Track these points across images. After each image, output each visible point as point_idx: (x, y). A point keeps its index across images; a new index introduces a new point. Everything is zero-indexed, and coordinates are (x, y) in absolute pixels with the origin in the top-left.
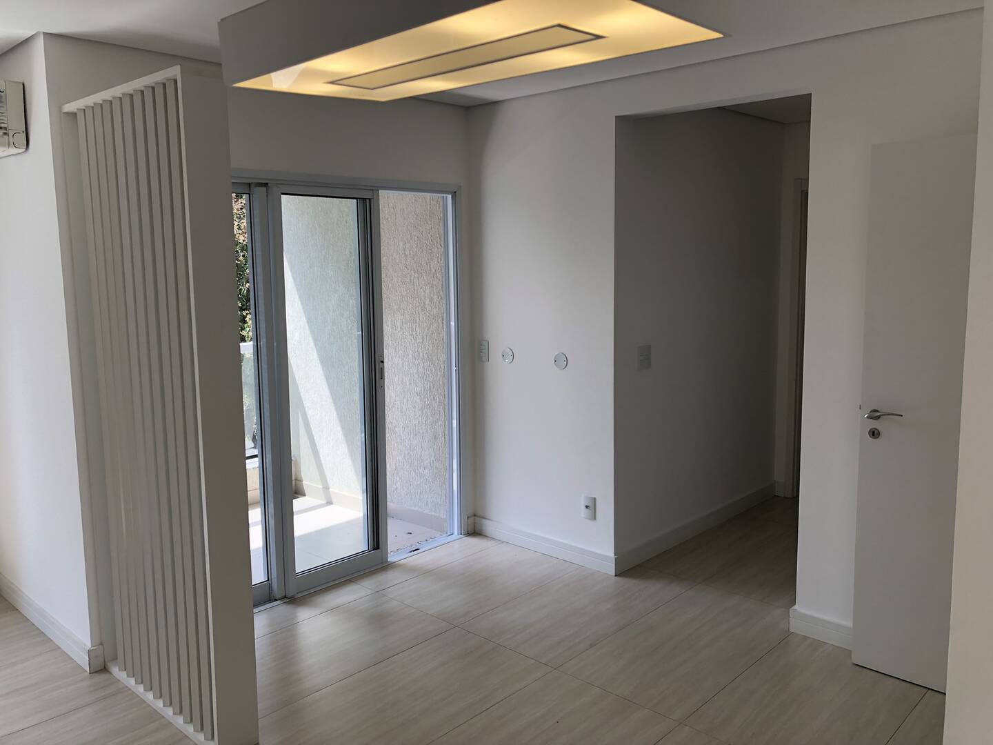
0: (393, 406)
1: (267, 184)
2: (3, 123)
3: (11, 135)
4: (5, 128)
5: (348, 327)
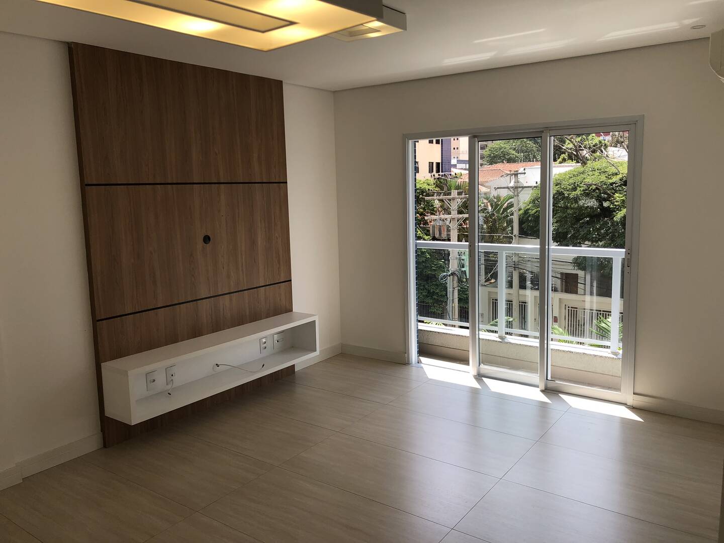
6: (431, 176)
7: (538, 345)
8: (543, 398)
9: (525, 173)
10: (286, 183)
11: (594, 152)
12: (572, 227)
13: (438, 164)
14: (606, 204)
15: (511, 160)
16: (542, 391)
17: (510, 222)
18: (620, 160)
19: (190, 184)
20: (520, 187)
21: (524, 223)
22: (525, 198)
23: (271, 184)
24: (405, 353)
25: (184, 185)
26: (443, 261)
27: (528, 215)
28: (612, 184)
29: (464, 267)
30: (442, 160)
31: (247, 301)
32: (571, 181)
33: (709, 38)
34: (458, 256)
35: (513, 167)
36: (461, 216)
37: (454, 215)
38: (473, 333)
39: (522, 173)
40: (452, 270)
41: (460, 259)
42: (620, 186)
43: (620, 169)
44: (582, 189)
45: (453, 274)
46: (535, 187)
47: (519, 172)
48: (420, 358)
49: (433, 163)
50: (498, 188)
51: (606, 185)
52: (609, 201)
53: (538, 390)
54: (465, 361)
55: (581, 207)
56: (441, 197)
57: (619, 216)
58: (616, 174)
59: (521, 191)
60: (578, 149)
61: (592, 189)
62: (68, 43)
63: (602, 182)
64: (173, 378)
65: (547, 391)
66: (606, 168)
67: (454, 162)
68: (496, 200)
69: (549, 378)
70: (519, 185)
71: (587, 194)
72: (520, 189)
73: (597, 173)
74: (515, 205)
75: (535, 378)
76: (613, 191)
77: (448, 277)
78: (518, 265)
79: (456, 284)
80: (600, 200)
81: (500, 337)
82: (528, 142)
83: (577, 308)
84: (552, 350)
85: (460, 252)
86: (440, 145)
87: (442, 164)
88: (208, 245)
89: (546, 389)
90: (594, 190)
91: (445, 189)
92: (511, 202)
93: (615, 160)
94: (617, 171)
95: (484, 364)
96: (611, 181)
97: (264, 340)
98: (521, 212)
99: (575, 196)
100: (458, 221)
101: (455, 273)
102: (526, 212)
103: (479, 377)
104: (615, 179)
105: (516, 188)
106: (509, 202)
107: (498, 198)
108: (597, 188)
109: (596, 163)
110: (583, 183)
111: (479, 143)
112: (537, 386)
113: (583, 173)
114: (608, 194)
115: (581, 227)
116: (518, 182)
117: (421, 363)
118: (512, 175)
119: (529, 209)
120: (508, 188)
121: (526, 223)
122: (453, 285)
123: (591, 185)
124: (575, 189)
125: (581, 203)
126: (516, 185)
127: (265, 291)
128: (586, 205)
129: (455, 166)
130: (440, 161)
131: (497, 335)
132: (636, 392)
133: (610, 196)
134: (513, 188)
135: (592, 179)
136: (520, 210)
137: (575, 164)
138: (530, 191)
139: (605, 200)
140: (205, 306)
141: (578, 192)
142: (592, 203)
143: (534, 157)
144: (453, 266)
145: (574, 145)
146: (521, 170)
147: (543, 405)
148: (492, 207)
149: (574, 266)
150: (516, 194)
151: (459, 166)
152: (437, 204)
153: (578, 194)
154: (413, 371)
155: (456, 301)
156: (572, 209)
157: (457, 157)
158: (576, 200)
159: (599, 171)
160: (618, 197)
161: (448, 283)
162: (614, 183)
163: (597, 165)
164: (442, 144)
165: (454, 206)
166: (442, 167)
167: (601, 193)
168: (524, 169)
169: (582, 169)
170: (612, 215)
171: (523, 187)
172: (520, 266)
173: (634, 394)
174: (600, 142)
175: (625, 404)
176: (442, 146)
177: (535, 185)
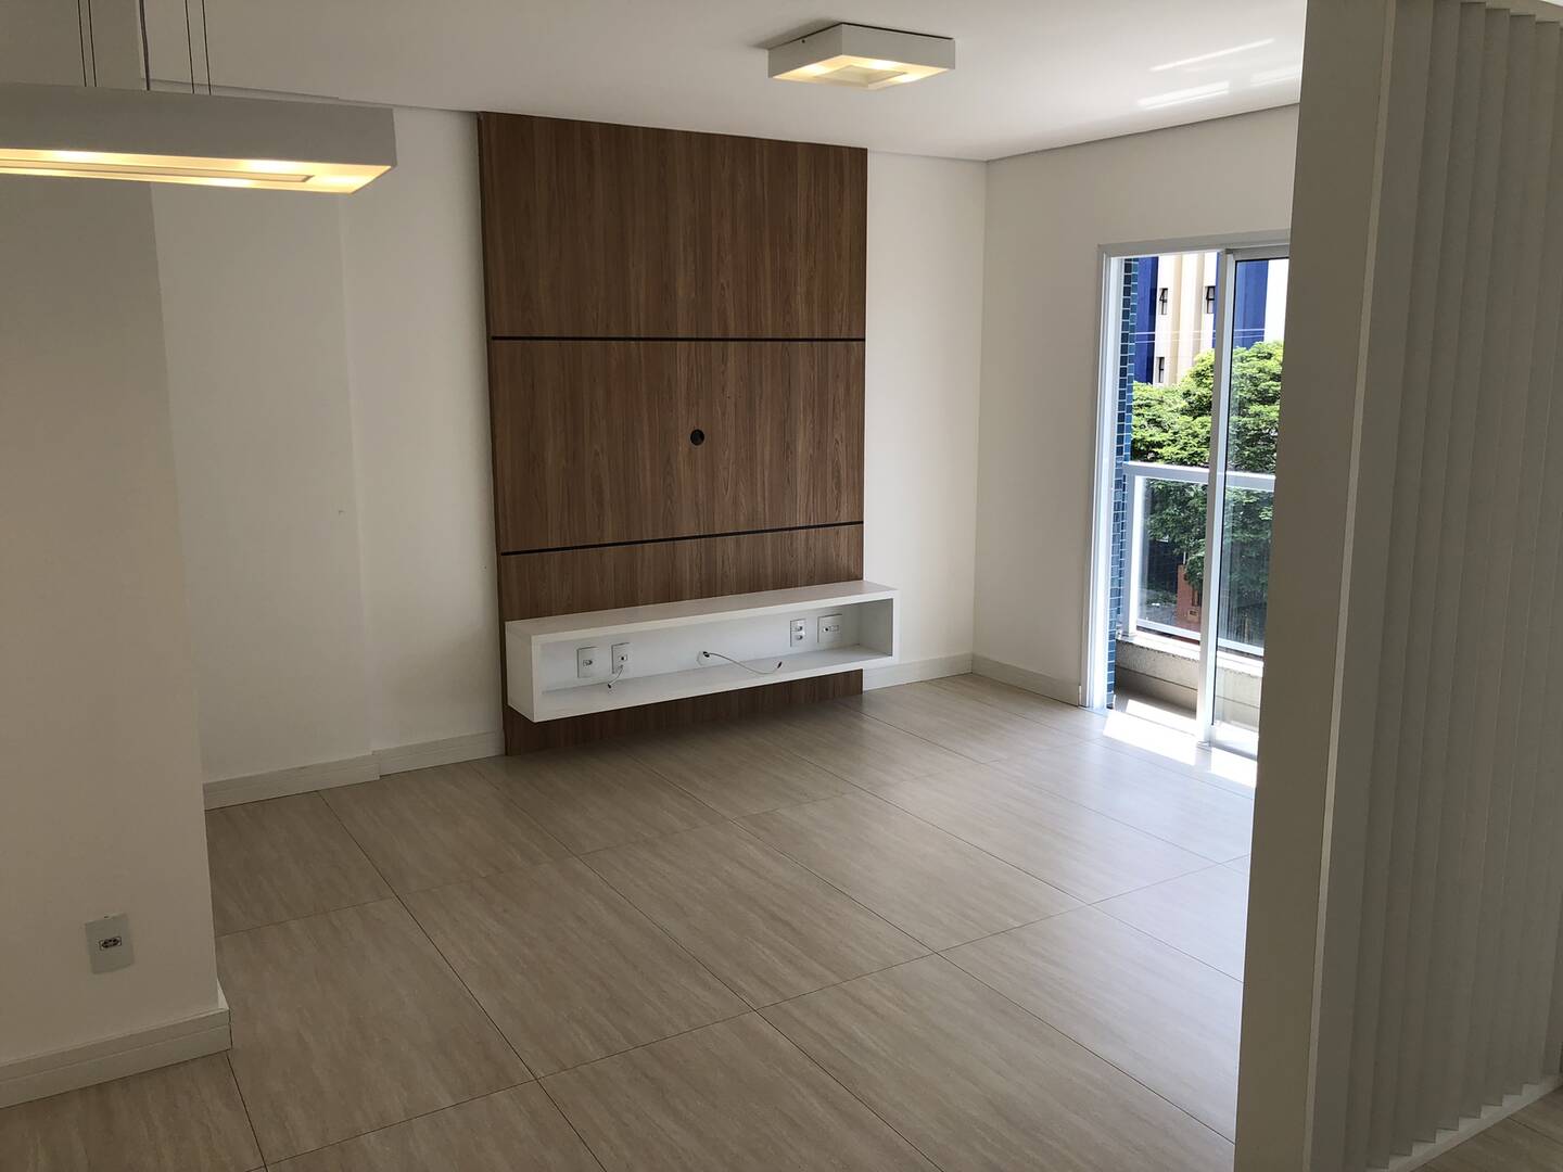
10: (864, 340)
19: (671, 339)
23: (830, 343)
24: (1080, 684)
25: (659, 342)
31: (770, 552)
54: (1189, 709)
62: (477, 113)
64: (623, 663)
88: (699, 446)
97: (799, 624)
103: (1209, 745)
127: (807, 539)
140: (687, 550)
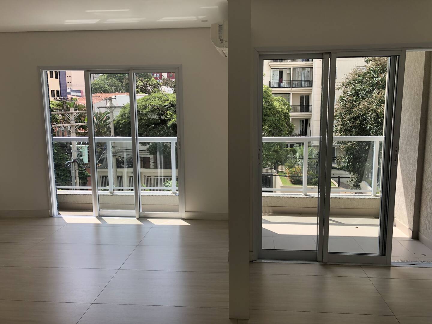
0: (429, 180)
1: (330, 53)
2: (221, 38)
3: (224, 43)
4: (222, 40)
5: (411, 131)
6: (54, 98)
7: (134, 194)
8: (139, 223)
9: (116, 99)
11: (154, 87)
12: (145, 130)
13: (58, 92)
14: (163, 117)
15: (105, 91)
16: (137, 219)
17: (109, 128)
18: (169, 93)
20: (113, 107)
21: (118, 129)
22: (117, 113)
24: (49, 210)
26: (66, 154)
27: (119, 124)
28: (165, 106)
29: (81, 157)
30: (60, 89)
32: (143, 104)
33: (210, 28)
34: (77, 150)
35: (108, 95)
36: (77, 124)
37: (73, 123)
38: (95, 192)
39: (114, 99)
40: (74, 159)
41: (78, 152)
42: (169, 107)
43: (169, 97)
44: (149, 108)
45: (74, 161)
46: (122, 107)
47: (112, 98)
48: (59, 212)
49: (54, 91)
50: (100, 107)
51: (162, 106)
52: (164, 115)
53: (135, 218)
54: (90, 210)
55: (150, 119)
56: (63, 112)
57: (170, 123)
58: (167, 100)
59: (114, 109)
60: (146, 86)
61: (155, 108)
63: (160, 105)
65: (140, 218)
66: (162, 96)
67: (69, 91)
68: (99, 115)
69: (141, 211)
70: (113, 106)
71: (152, 111)
72: (113, 108)
73: (157, 99)
74: (111, 118)
75: (133, 212)
76: (166, 110)
77: (71, 164)
78: (115, 154)
79: (77, 168)
80: (160, 115)
81: (111, 192)
82: (116, 81)
83: (150, 176)
84: (141, 195)
85: (78, 147)
86: (58, 80)
87: (61, 92)
89: (139, 217)
90: (156, 109)
91: (65, 107)
92: (109, 116)
93: (166, 93)
94: (167, 99)
95: (102, 209)
96: (165, 104)
98: (115, 122)
99: (146, 112)
100: (76, 127)
101: (76, 161)
102: (118, 122)
103: (100, 217)
104: (167, 103)
105: (111, 107)
106: (107, 116)
107: (100, 114)
108: (157, 108)
109: (156, 94)
110: (150, 105)
111: (91, 75)
112: (135, 217)
113: (149, 99)
114: (163, 112)
115: (150, 130)
116: (112, 104)
117: (60, 215)
118: (108, 99)
119: (119, 120)
120: (106, 107)
121: (119, 129)
122: (75, 169)
123: (154, 106)
124: (145, 108)
125: (149, 117)
126: (111, 105)
128: (152, 118)
129: (70, 94)
130: (59, 90)
131: (108, 192)
132: (186, 210)
133: (164, 113)
134: (109, 107)
135: (155, 103)
136: (114, 121)
137: (144, 95)
138: (120, 110)
139: (162, 115)
141: (147, 110)
142: (155, 117)
143: (120, 90)
144: (74, 156)
145: (143, 83)
146: (113, 97)
147: (139, 226)
148: (97, 119)
149: (148, 153)
150: (111, 111)
151: (72, 94)
152: (60, 117)
153: (148, 111)
154: (56, 220)
155: (78, 178)
156: (145, 120)
157: (71, 88)
158: (146, 115)
159: (158, 99)
160: (169, 113)
161: (72, 167)
162: (166, 105)
163: (156, 95)
164: (60, 79)
165: (72, 118)
166: (61, 94)
167: (160, 111)
168: (115, 96)
169: (149, 97)
170: (167, 123)
171: (115, 107)
172: (116, 155)
173: (185, 212)
174: (157, 83)
175: (181, 218)
176: (60, 80)
177: (123, 106)
